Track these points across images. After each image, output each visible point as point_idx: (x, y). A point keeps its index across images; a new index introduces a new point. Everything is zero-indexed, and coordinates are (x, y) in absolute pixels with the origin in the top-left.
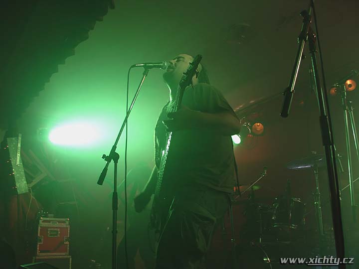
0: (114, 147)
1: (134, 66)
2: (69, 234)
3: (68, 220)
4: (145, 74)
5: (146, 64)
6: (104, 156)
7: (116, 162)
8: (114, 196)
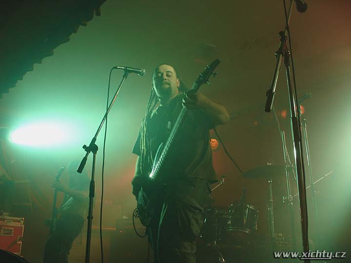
1: (116, 68)
2: (22, 234)
3: (22, 220)
4: (125, 76)
5: (126, 67)
6: (84, 147)
7: (95, 153)
8: (92, 184)
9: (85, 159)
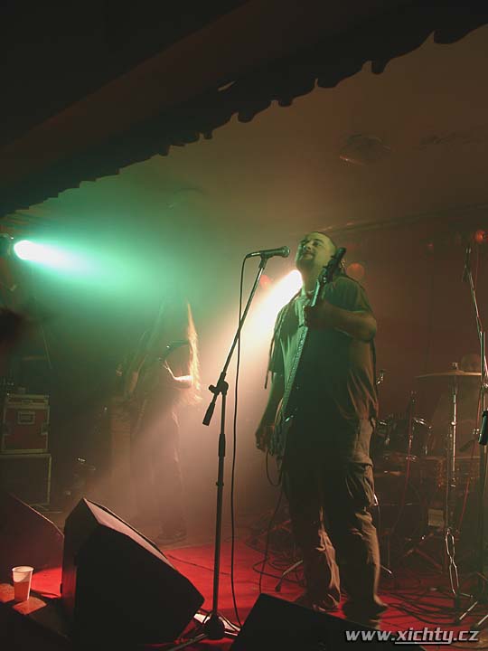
0: (223, 375)
1: (249, 256)
4: (262, 266)
6: (211, 388)
7: (224, 394)
8: (222, 437)
9: (212, 405)
